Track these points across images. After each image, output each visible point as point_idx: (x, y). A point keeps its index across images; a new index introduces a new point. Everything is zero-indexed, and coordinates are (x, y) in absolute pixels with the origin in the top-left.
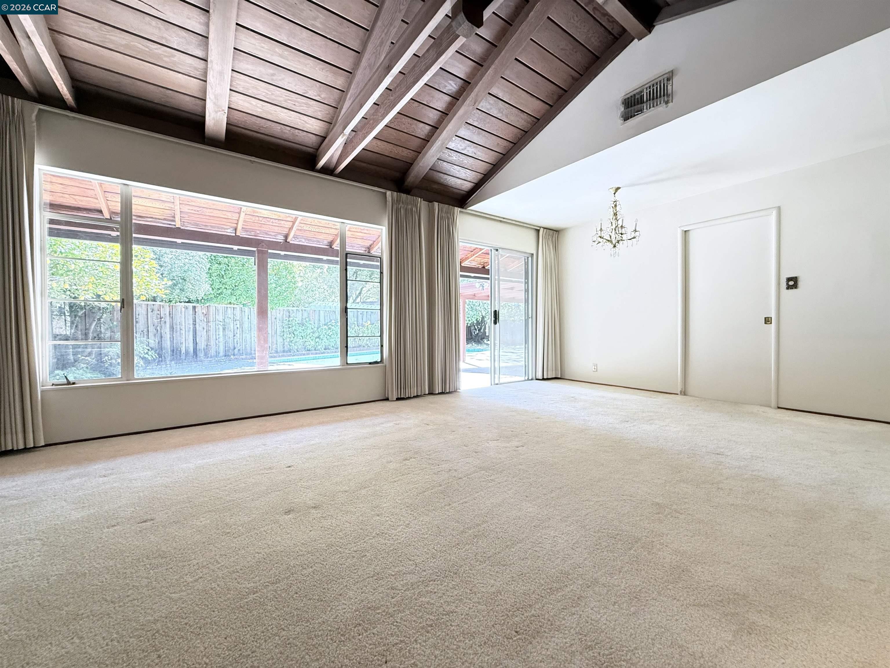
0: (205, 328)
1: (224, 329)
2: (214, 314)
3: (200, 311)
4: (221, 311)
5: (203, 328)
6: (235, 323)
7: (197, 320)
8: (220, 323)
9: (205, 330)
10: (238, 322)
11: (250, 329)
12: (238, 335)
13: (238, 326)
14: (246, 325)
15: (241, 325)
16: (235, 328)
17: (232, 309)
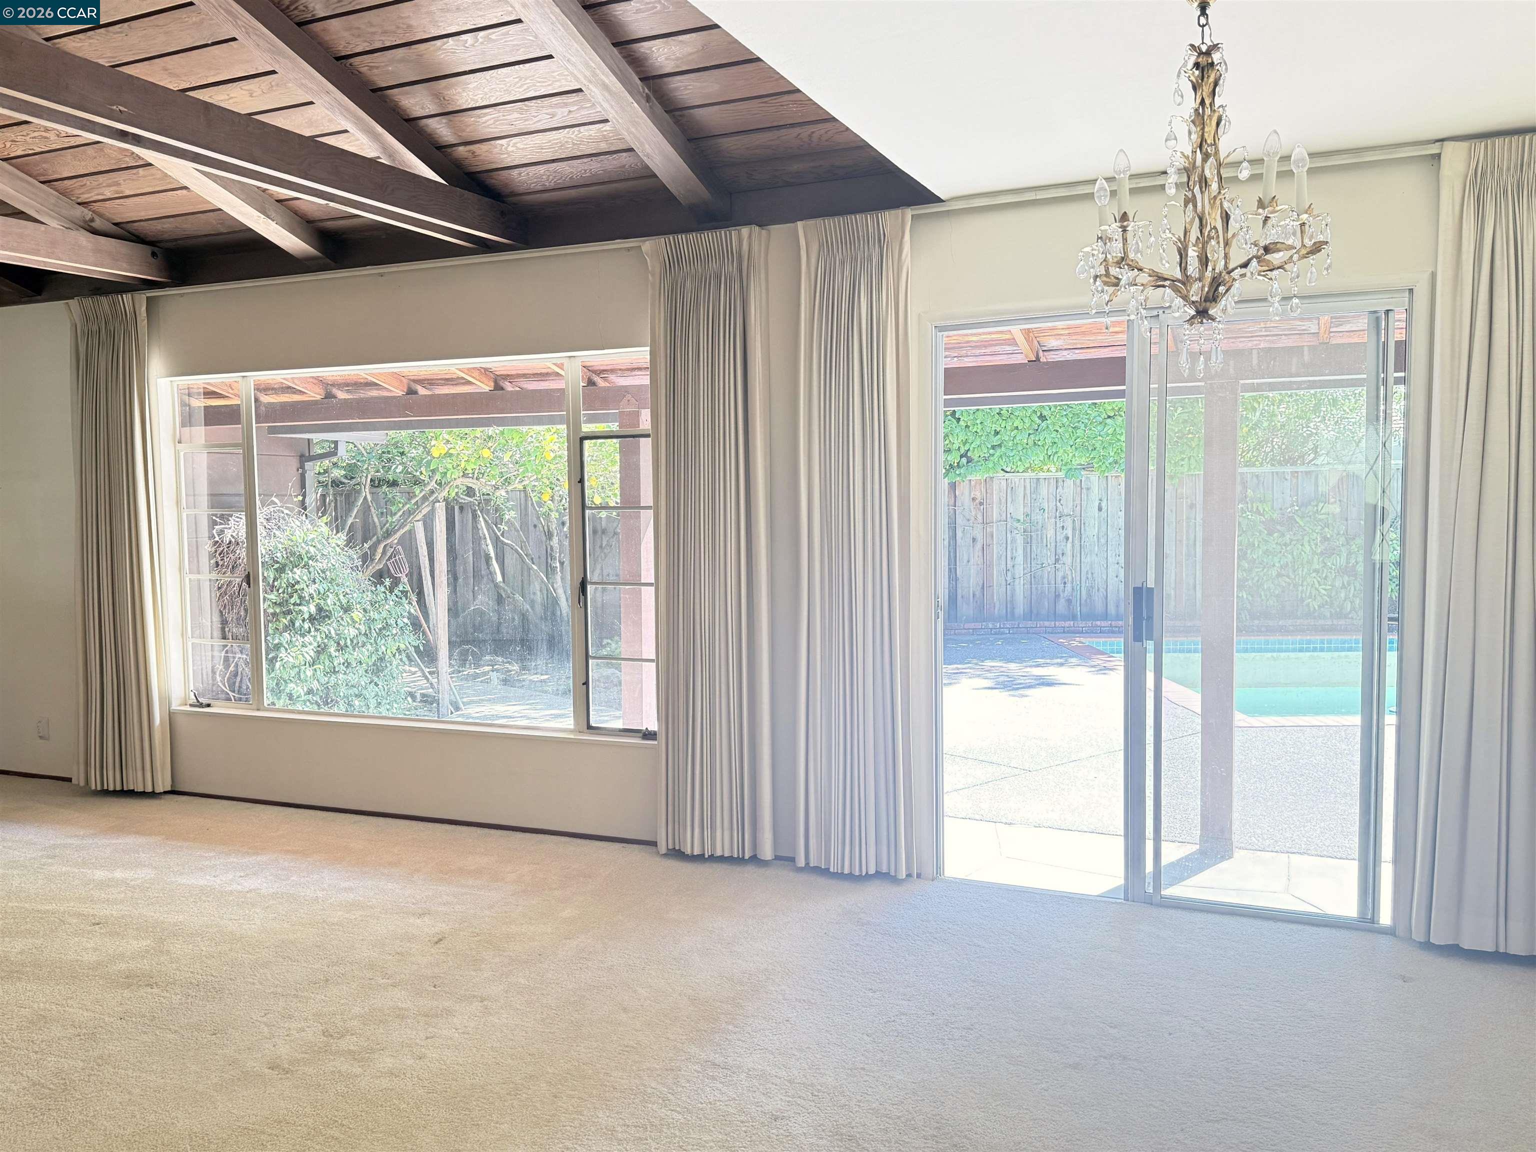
0: (979, 537)
1: (1028, 542)
2: (1003, 500)
3: (967, 492)
4: (1020, 492)
5: (974, 540)
6: (1059, 525)
7: (959, 520)
8: (1016, 524)
9: (979, 546)
10: (1068, 523)
11: (1103, 541)
12: (1068, 560)
13: (1070, 533)
14: (1092, 531)
15: (1079, 530)
16: (1060, 537)
17: (1053, 483)
